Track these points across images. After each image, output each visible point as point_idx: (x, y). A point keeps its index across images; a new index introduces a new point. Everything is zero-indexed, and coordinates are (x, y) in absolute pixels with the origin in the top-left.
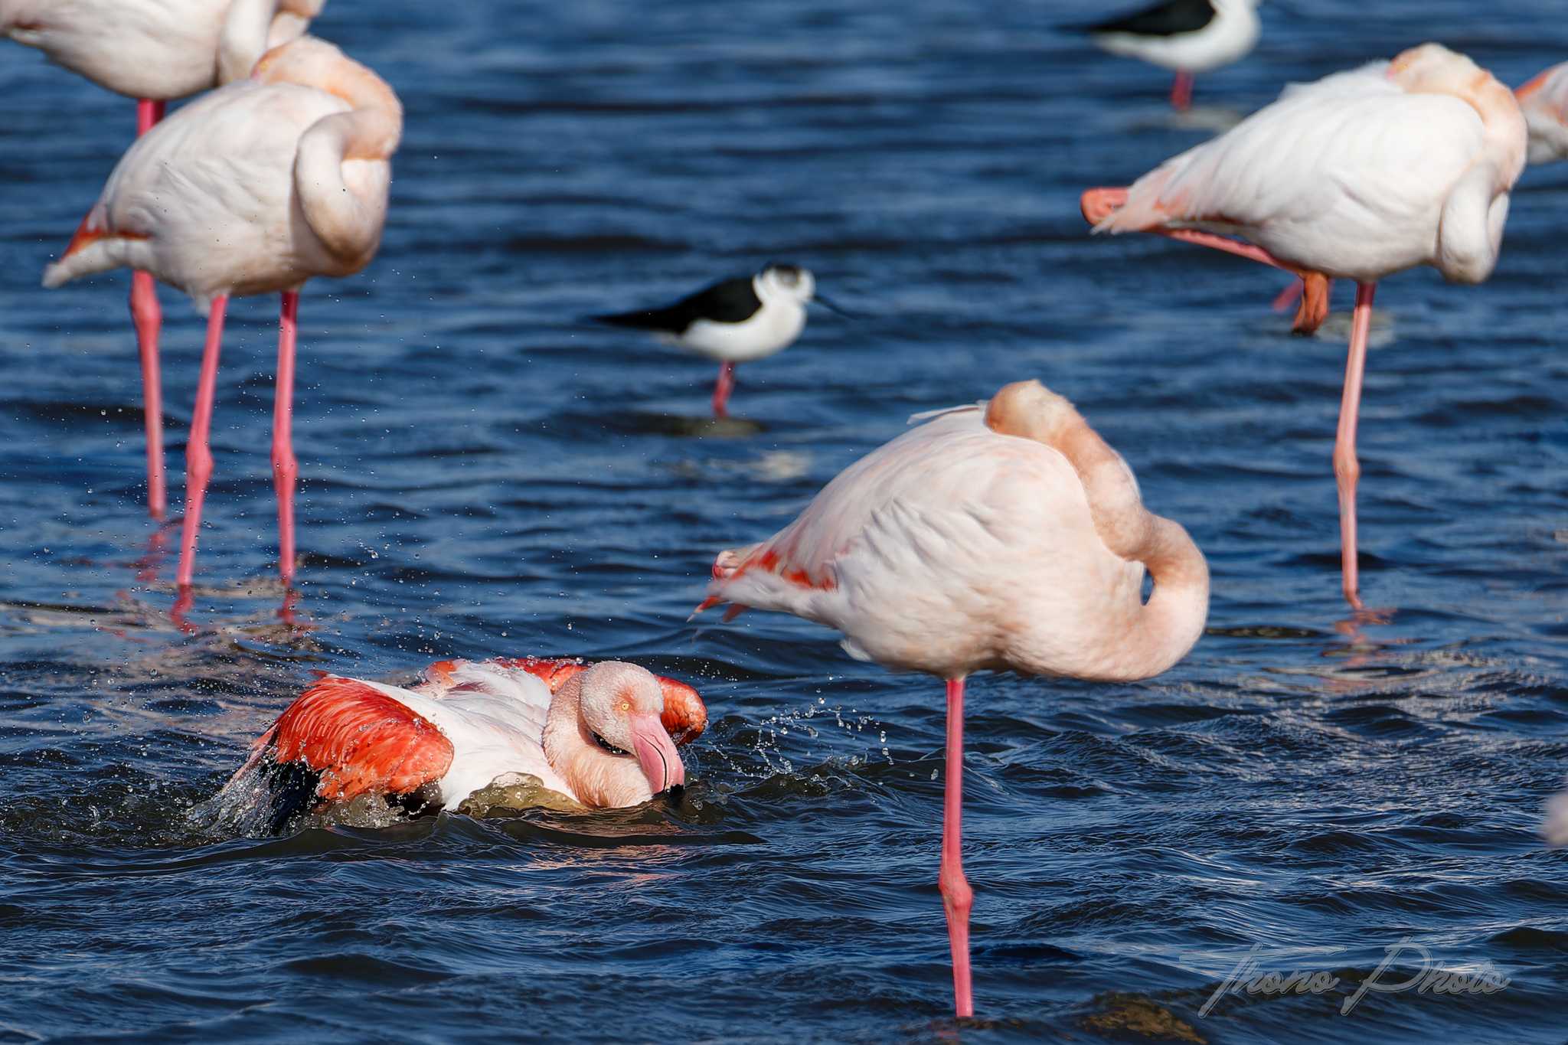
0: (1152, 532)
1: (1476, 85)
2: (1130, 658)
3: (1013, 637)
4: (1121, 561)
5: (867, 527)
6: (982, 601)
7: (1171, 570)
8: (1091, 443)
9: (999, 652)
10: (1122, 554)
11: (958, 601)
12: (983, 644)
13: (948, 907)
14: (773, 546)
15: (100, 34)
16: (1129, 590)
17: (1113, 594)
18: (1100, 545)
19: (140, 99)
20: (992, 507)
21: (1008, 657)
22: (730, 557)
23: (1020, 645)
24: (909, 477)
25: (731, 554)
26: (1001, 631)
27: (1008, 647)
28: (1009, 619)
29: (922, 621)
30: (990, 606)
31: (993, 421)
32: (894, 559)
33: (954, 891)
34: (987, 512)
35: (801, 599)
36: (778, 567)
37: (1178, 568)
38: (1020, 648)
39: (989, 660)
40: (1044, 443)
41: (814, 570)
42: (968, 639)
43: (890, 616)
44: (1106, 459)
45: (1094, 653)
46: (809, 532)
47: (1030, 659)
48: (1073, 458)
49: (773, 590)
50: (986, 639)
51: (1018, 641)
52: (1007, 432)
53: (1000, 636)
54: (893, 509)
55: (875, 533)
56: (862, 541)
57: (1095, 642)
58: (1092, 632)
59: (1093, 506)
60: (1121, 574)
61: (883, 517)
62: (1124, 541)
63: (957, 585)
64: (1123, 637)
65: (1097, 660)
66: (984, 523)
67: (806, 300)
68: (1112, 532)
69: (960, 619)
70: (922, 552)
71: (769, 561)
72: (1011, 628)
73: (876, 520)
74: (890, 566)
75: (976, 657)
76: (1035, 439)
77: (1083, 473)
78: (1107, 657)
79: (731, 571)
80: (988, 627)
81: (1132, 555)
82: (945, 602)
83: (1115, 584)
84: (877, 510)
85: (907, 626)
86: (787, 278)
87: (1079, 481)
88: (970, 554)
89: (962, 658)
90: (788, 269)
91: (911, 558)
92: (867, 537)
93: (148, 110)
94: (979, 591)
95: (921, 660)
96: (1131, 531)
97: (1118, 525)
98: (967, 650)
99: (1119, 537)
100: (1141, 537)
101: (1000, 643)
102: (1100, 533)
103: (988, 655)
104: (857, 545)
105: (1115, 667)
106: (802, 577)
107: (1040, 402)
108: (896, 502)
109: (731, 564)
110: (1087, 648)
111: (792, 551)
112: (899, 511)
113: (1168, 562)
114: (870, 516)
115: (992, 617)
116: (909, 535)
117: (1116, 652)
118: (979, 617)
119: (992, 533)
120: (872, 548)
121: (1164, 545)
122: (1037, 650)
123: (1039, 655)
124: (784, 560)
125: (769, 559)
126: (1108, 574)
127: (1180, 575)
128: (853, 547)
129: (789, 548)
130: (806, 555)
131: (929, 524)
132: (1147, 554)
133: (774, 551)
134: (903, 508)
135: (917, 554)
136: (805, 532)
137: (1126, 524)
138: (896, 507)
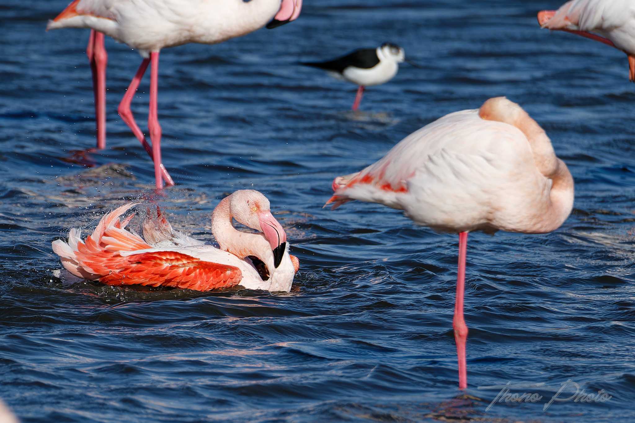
0: (558, 164)
2: (547, 223)
3: (498, 215)
4: (545, 179)
5: (426, 163)
6: (485, 197)
8: (533, 126)
9: (489, 220)
10: (546, 176)
11: (473, 196)
12: (482, 216)
13: (457, 335)
14: (369, 173)
17: (542, 194)
18: (538, 171)
20: (493, 153)
21: (495, 223)
22: (342, 180)
23: (502, 217)
24: (449, 139)
25: (342, 178)
26: (493, 211)
27: (494, 219)
28: (497, 205)
29: (455, 206)
30: (489, 199)
31: (483, 115)
32: (442, 178)
33: (459, 328)
34: (490, 155)
35: (389, 197)
36: (373, 182)
37: (564, 181)
38: (501, 219)
40: (511, 125)
42: (475, 214)
43: (439, 204)
44: (541, 132)
45: (534, 221)
46: (391, 166)
48: (525, 132)
49: (372, 193)
50: (484, 214)
52: (491, 119)
53: (491, 213)
54: (441, 154)
55: (431, 166)
56: (423, 169)
57: (534, 216)
58: (533, 211)
59: (535, 153)
60: (545, 185)
61: (434, 158)
62: (548, 169)
63: (475, 189)
64: (545, 214)
65: (535, 224)
66: (489, 160)
67: (401, 61)
68: (543, 165)
69: (474, 205)
70: (457, 174)
72: (497, 209)
73: (430, 159)
74: (440, 180)
75: (477, 223)
76: (507, 123)
77: (531, 138)
78: (538, 223)
79: (343, 186)
80: (486, 208)
81: (549, 176)
82: (467, 196)
83: (544, 190)
84: (431, 154)
85: (446, 208)
86: (394, 50)
87: (528, 142)
89: (470, 223)
91: (451, 177)
92: (426, 167)
94: (485, 192)
95: (452, 224)
96: (551, 166)
98: (474, 219)
99: (546, 167)
100: (555, 168)
101: (491, 216)
103: (483, 222)
104: (420, 171)
105: (541, 227)
106: (387, 187)
107: (508, 107)
109: (344, 182)
111: (382, 175)
112: (445, 155)
113: (560, 179)
114: (427, 158)
115: (489, 204)
116: (451, 166)
117: (542, 221)
118: (483, 204)
119: (492, 165)
120: (429, 172)
121: (559, 172)
122: (510, 220)
123: (509, 221)
124: (377, 179)
125: (367, 179)
126: (541, 185)
127: (564, 184)
128: (417, 173)
129: (379, 173)
130: (391, 176)
131: (462, 161)
132: (554, 176)
133: (370, 175)
134: (447, 154)
135: (454, 174)
136: (389, 165)
137: (550, 161)
138: (442, 152)
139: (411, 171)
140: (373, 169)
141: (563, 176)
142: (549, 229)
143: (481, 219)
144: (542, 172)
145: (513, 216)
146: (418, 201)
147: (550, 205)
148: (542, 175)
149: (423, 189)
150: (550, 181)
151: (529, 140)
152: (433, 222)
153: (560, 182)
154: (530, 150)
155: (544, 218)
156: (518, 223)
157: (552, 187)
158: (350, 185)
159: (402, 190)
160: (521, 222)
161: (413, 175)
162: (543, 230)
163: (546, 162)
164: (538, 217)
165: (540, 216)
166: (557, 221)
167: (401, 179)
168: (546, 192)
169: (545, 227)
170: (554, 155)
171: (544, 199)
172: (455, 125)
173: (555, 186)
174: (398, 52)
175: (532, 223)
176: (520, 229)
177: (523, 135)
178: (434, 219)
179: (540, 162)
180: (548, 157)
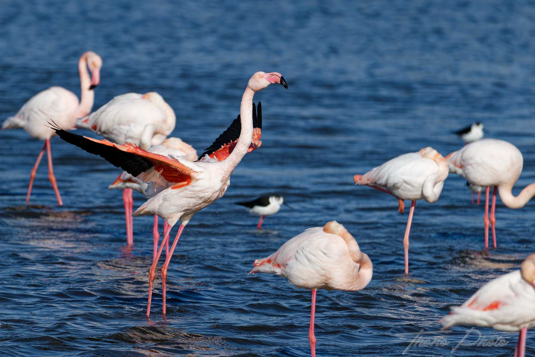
0: (362, 256)
1: (436, 156)
2: (356, 286)
4: (355, 263)
5: (295, 254)
6: (323, 272)
7: (365, 265)
8: (349, 236)
9: (326, 284)
10: (355, 262)
11: (317, 272)
12: (322, 282)
13: (311, 342)
14: (270, 258)
16: (356, 270)
17: (353, 271)
18: (351, 259)
20: (326, 250)
24: (306, 242)
25: (258, 260)
26: (327, 279)
27: (329, 283)
28: (329, 276)
29: (308, 276)
30: (325, 273)
31: (325, 230)
32: (302, 262)
33: (312, 339)
34: (325, 251)
36: (271, 263)
37: (367, 265)
38: (332, 284)
39: (323, 286)
40: (338, 235)
41: (281, 264)
42: (319, 281)
43: (301, 275)
44: (353, 239)
45: (349, 285)
47: (334, 286)
48: (345, 239)
49: (270, 268)
50: (323, 281)
52: (328, 233)
55: (297, 255)
56: (294, 257)
57: (349, 282)
58: (349, 280)
59: (349, 250)
60: (355, 267)
61: (299, 252)
62: (356, 259)
63: (318, 268)
64: (355, 281)
65: (349, 287)
66: (325, 254)
67: (282, 204)
68: (353, 257)
69: (318, 276)
70: (309, 260)
71: (269, 261)
72: (329, 279)
73: (297, 252)
74: (301, 263)
75: (320, 285)
76: (336, 234)
77: (347, 242)
79: (258, 264)
80: (324, 278)
81: (357, 262)
82: (314, 272)
83: (354, 269)
84: (298, 250)
85: (304, 278)
86: (277, 198)
88: (321, 261)
89: (317, 285)
90: (277, 196)
91: (306, 261)
92: (295, 256)
94: (323, 270)
95: (307, 285)
96: (357, 257)
97: (355, 255)
98: (319, 283)
99: (355, 258)
100: (360, 258)
101: (326, 282)
102: (351, 257)
103: (323, 284)
104: (293, 258)
105: (353, 288)
106: (279, 266)
107: (337, 226)
108: (303, 248)
109: (258, 263)
110: (347, 284)
111: (275, 259)
113: (364, 263)
114: (296, 251)
115: (325, 276)
116: (306, 256)
117: (353, 285)
118: (322, 276)
119: (326, 256)
120: (296, 259)
121: (364, 260)
123: (336, 285)
124: (273, 262)
126: (352, 267)
127: (367, 266)
128: (291, 259)
129: (274, 258)
130: (279, 260)
131: (311, 253)
132: (361, 262)
133: (270, 259)
134: (304, 250)
135: (308, 260)
136: (279, 255)
137: (357, 255)
138: (303, 249)
139: (288, 258)
140: (272, 256)
141: (366, 261)
143: (322, 283)
144: (353, 260)
145: (338, 282)
147: (358, 276)
148: (353, 262)
149: (293, 268)
150: (358, 265)
151: (346, 243)
154: (347, 248)
155: (355, 283)
156: (340, 286)
157: (360, 268)
158: (262, 264)
160: (342, 285)
161: (289, 259)
162: (354, 289)
164: (352, 283)
166: (363, 285)
167: (284, 261)
169: (355, 288)
170: (360, 251)
171: (355, 274)
173: (362, 267)
174: (279, 199)
177: (344, 241)
178: (299, 283)
179: (352, 255)
180: (356, 252)
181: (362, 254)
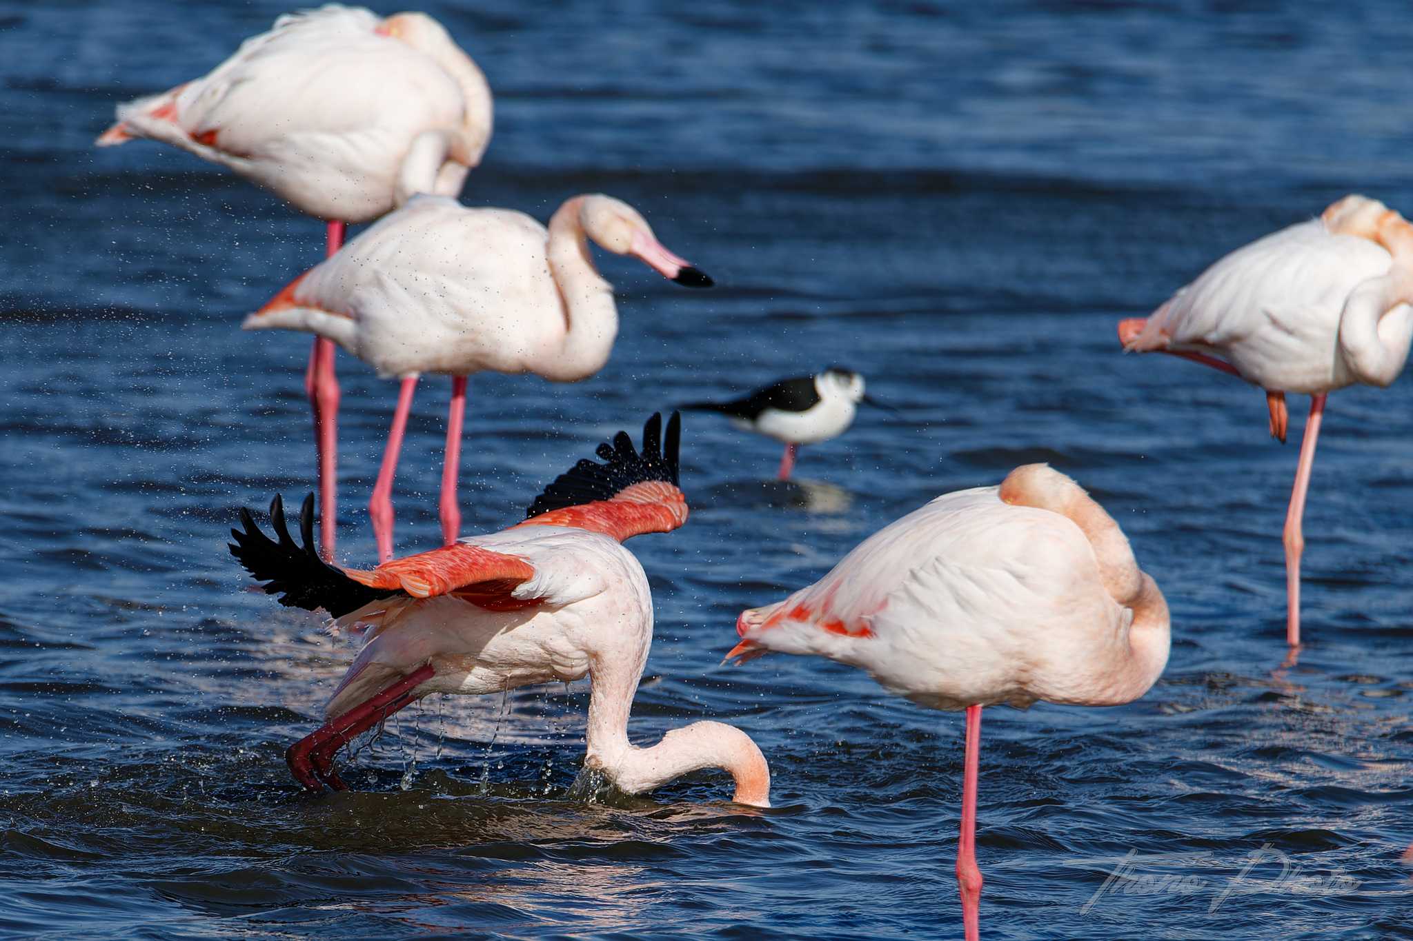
0: (1143, 581)
2: (1124, 687)
3: (1038, 673)
4: (1121, 607)
5: (907, 583)
6: (1013, 643)
8: (1097, 514)
9: (1023, 684)
10: (1121, 602)
11: (992, 642)
13: (964, 887)
14: (803, 603)
15: (300, 166)
17: (1116, 636)
18: (1107, 593)
19: (328, 220)
20: (1026, 564)
21: (1031, 688)
22: (754, 615)
23: (1045, 679)
24: (947, 540)
25: (753, 613)
26: (1027, 667)
27: (1030, 681)
28: (1035, 656)
29: (960, 659)
30: (1021, 646)
31: (1005, 496)
33: (969, 877)
34: (1020, 568)
35: (841, 646)
36: (811, 618)
37: (1152, 612)
38: (1043, 681)
40: (1057, 513)
42: (997, 673)
43: (932, 656)
44: (1112, 526)
45: (1102, 683)
46: (843, 588)
47: (1050, 690)
48: (1082, 524)
49: (810, 637)
50: (1012, 673)
51: (1043, 675)
52: (1021, 504)
53: (1024, 671)
54: (934, 565)
55: (915, 587)
56: (903, 595)
57: (1102, 675)
58: (1101, 666)
59: (1101, 563)
60: (1120, 619)
61: (922, 574)
62: (1124, 593)
63: (994, 629)
64: (1122, 670)
65: (1103, 690)
66: (1019, 577)
67: (858, 400)
68: (1116, 585)
69: (993, 656)
70: (963, 603)
72: (1036, 665)
73: (914, 576)
75: (999, 689)
76: (1051, 510)
77: (1092, 536)
78: (1109, 687)
79: (756, 627)
80: (1015, 663)
81: (1127, 603)
82: (982, 643)
83: (1118, 627)
84: (916, 567)
85: (944, 664)
86: (843, 379)
87: (1089, 544)
88: (1007, 603)
89: (987, 690)
90: (843, 372)
91: (953, 608)
92: (907, 590)
93: (335, 231)
94: (1014, 633)
96: (1129, 584)
97: (1121, 580)
98: (995, 681)
99: (1122, 588)
100: (1137, 589)
101: (1024, 677)
102: (1107, 586)
103: (1011, 686)
104: (896, 597)
105: (1115, 695)
106: (838, 627)
107: (1051, 480)
108: (934, 560)
109: (756, 620)
111: (827, 605)
112: (940, 568)
113: (1146, 607)
114: (909, 574)
115: (1020, 655)
116: (951, 588)
117: (1116, 682)
118: (1010, 655)
119: (1024, 585)
120: (913, 599)
121: (1145, 595)
122: (1059, 682)
123: (1059, 686)
124: (817, 614)
125: (800, 614)
126: (1113, 619)
127: (1154, 616)
128: (891, 602)
129: (822, 602)
130: (844, 607)
131: (970, 578)
132: (1136, 602)
133: (804, 607)
134: (945, 566)
135: (959, 603)
136: (840, 589)
137: (1128, 576)
138: (936, 563)
139: (880, 598)
140: (810, 594)
141: (1151, 602)
142: (1129, 697)
143: (1006, 682)
144: (1115, 597)
145: (1065, 675)
146: (894, 649)
147: (1130, 653)
148: (1114, 601)
149: (903, 630)
150: (1129, 612)
151: (1090, 540)
152: (921, 687)
153: (1146, 613)
154: (1093, 557)
155: (1120, 677)
156: (1073, 688)
157: (1132, 623)
158: (770, 624)
159: (864, 632)
160: (1079, 685)
161: (884, 604)
162: (1118, 699)
163: (1122, 578)
164: (1108, 676)
165: (1111, 675)
166: (1143, 683)
167: (862, 614)
168: (1122, 632)
169: (1123, 693)
170: (1135, 565)
171: (1119, 644)
172: (957, 515)
173: (1137, 621)
174: (850, 383)
175: (1099, 688)
176: (1078, 699)
177: (1080, 531)
178: (923, 683)
179: (1112, 579)
180: (1125, 569)
181: (1141, 574)
